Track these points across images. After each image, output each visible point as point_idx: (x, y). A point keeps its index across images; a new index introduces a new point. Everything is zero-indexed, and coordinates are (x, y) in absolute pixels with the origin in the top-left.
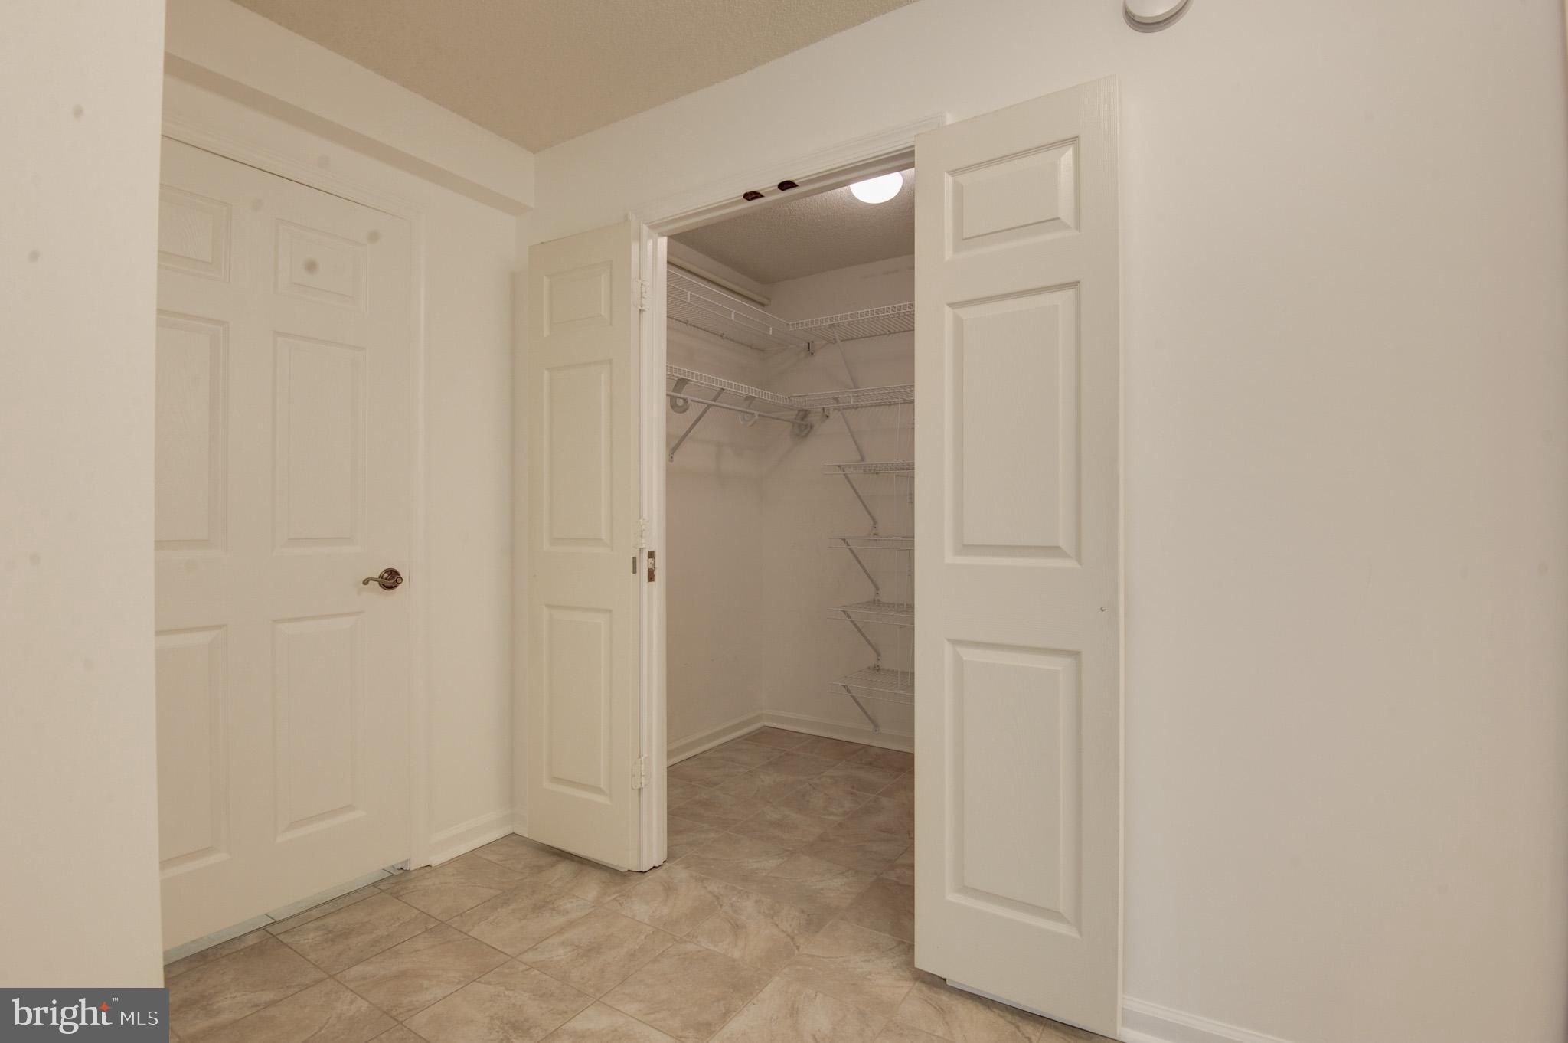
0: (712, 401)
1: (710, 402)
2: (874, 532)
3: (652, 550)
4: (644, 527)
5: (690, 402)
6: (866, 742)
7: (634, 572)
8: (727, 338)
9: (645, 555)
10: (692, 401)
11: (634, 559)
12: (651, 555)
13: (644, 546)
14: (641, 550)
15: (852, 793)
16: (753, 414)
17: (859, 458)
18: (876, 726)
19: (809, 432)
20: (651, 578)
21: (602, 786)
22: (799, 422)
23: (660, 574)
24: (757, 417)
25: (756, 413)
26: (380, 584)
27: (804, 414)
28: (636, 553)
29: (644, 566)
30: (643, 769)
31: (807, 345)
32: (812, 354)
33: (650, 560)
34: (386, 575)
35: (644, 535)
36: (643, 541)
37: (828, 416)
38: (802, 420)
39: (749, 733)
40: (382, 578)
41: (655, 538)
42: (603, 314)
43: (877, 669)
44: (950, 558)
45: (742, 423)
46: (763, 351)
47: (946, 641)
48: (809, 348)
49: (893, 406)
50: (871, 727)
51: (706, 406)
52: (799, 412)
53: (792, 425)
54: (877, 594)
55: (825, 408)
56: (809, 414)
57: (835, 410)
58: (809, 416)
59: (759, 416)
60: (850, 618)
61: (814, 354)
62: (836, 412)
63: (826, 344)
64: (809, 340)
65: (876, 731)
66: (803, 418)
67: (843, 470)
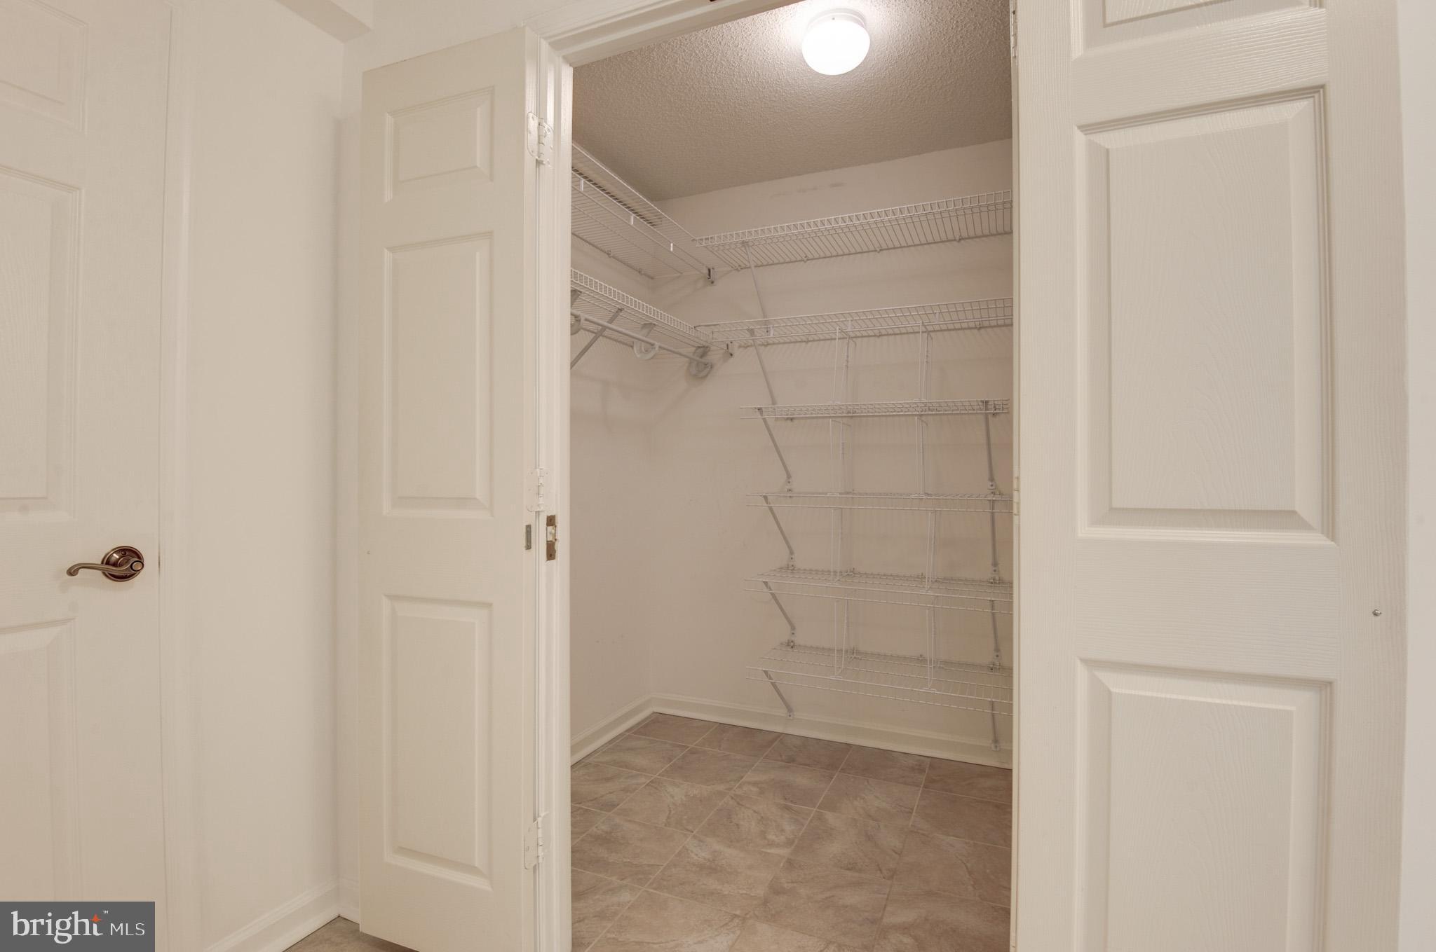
0: (608, 322)
1: (606, 324)
2: (788, 487)
3: (553, 514)
4: (541, 481)
5: (583, 321)
6: (778, 729)
7: (528, 547)
8: (614, 257)
9: (543, 521)
10: (586, 320)
11: (529, 527)
12: (551, 521)
13: (542, 508)
14: (538, 513)
15: (787, 808)
16: (653, 345)
17: (771, 403)
18: (790, 710)
19: (709, 373)
20: (551, 555)
21: (476, 866)
22: (698, 358)
23: (562, 548)
24: (657, 349)
25: (657, 344)
26: (104, 573)
27: (704, 350)
28: (529, 519)
29: (541, 536)
30: (540, 835)
31: (707, 271)
32: (712, 282)
33: (550, 528)
34: (116, 556)
35: (541, 492)
36: (541, 501)
37: (731, 355)
38: (701, 357)
39: (638, 724)
40: (108, 563)
41: (556, 500)
42: (478, 165)
43: (791, 645)
44: (1084, 530)
45: (638, 356)
46: (652, 278)
47: (1078, 662)
48: (710, 275)
49: (810, 343)
50: (783, 712)
51: (600, 328)
52: (699, 347)
53: (690, 363)
54: (792, 558)
55: (730, 344)
56: (709, 351)
57: (740, 347)
58: (709, 353)
59: (660, 347)
60: (771, 590)
61: (715, 283)
62: (741, 349)
63: (731, 271)
64: (709, 267)
65: (790, 716)
66: (703, 355)
67: (761, 414)
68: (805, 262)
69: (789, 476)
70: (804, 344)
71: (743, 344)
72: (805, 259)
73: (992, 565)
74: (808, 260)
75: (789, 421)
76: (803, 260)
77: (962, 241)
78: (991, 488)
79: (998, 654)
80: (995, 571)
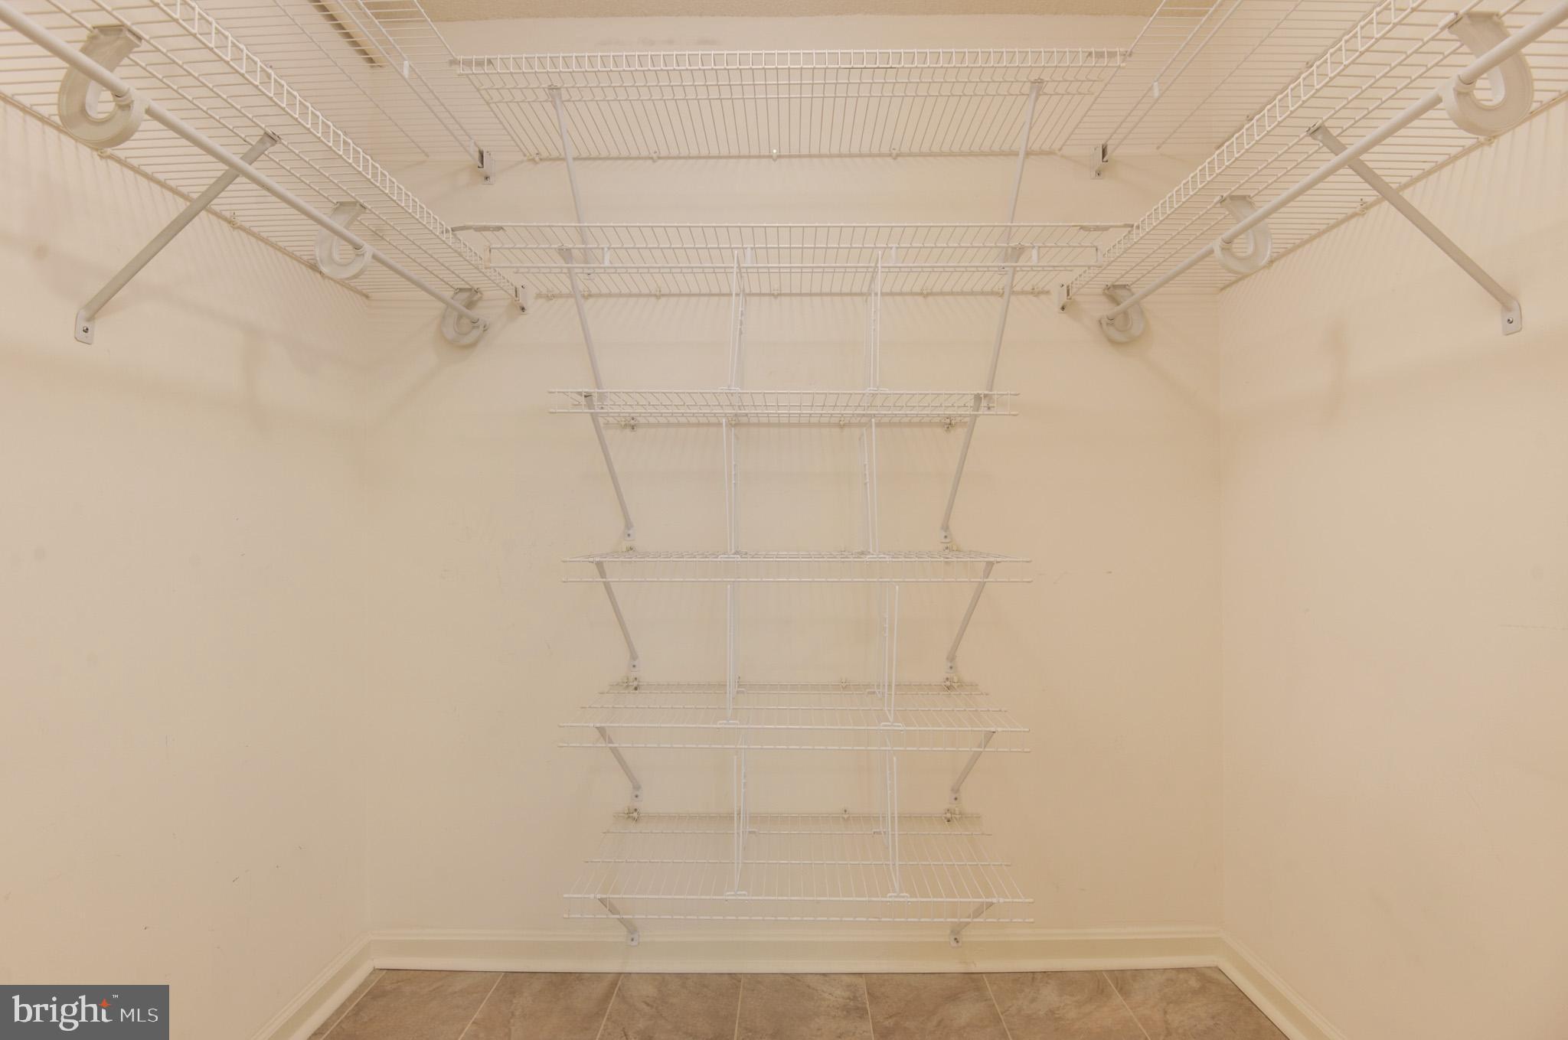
2: (628, 544)
16: (357, 247)
18: (630, 929)
19: (480, 338)
22: (459, 309)
24: (368, 256)
25: (368, 248)
27: (472, 296)
31: (477, 156)
32: (488, 175)
37: (523, 309)
38: (466, 307)
43: (632, 815)
48: (482, 162)
49: (663, 300)
50: (619, 936)
52: (461, 290)
53: (444, 317)
54: (634, 666)
55: (520, 289)
56: (480, 299)
57: (539, 296)
58: (480, 304)
59: (374, 257)
60: (611, 742)
61: (492, 179)
62: (541, 301)
63: (522, 162)
64: (482, 148)
65: (632, 940)
66: (470, 305)
67: (590, 406)
68: (654, 161)
69: (629, 525)
70: (653, 300)
71: (544, 291)
72: (655, 156)
73: (947, 659)
74: (659, 158)
75: (628, 431)
76: (652, 158)
77: (899, 159)
78: (944, 541)
79: (957, 795)
80: (951, 668)
